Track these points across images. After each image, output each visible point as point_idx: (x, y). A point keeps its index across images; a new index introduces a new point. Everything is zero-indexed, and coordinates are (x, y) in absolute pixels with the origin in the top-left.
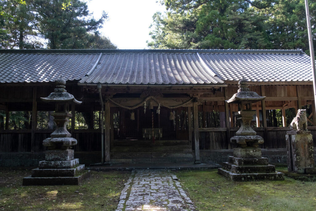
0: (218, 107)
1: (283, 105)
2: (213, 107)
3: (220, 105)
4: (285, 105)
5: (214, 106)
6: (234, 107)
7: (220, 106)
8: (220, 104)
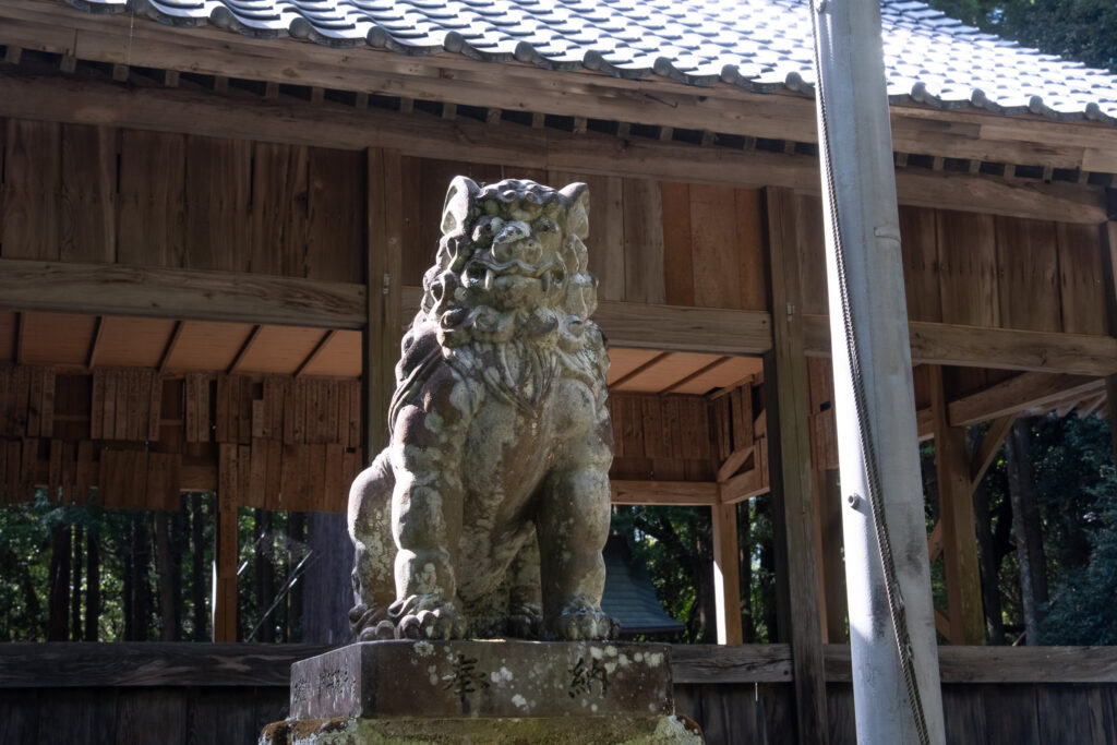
0: (97, 457)
1: (721, 464)
2: (45, 453)
3: (120, 435)
4: (732, 464)
5: (57, 448)
6: (258, 467)
7: (119, 445)
8: (122, 425)
